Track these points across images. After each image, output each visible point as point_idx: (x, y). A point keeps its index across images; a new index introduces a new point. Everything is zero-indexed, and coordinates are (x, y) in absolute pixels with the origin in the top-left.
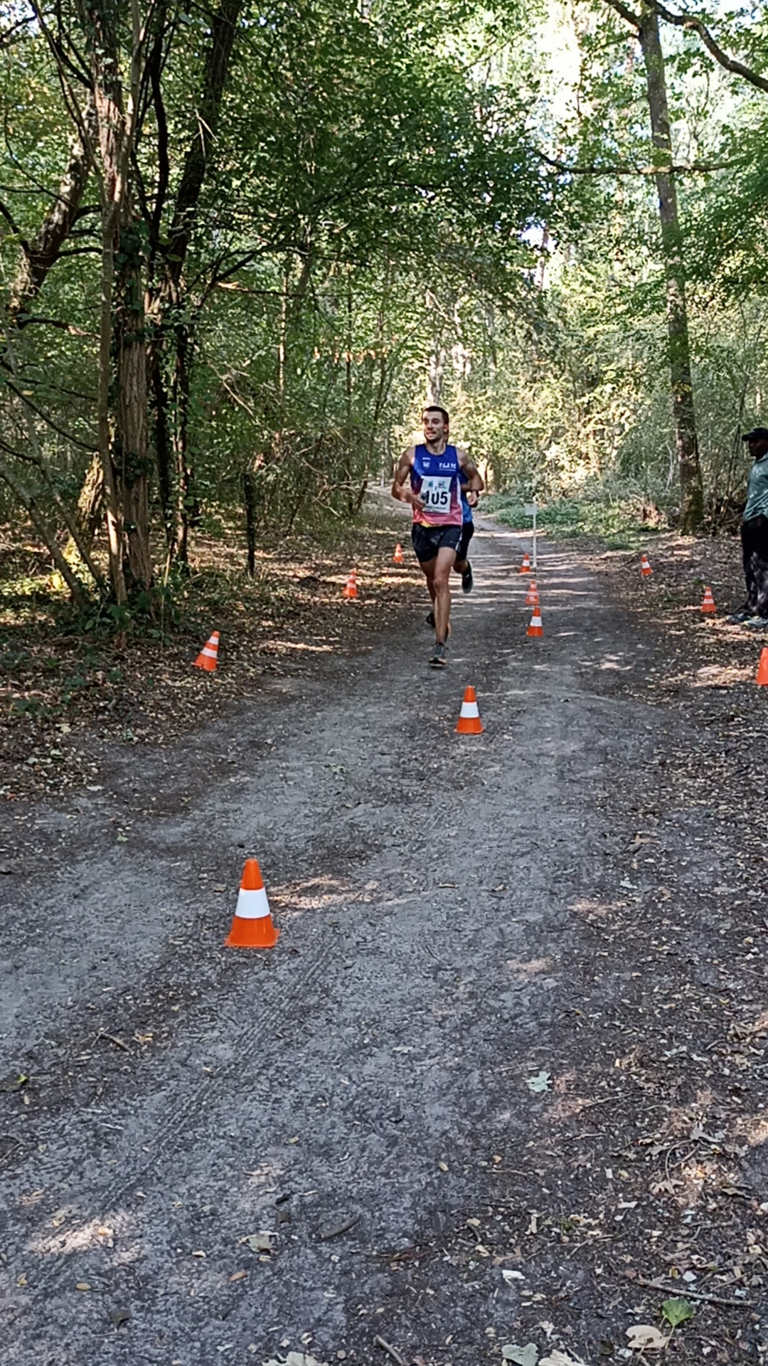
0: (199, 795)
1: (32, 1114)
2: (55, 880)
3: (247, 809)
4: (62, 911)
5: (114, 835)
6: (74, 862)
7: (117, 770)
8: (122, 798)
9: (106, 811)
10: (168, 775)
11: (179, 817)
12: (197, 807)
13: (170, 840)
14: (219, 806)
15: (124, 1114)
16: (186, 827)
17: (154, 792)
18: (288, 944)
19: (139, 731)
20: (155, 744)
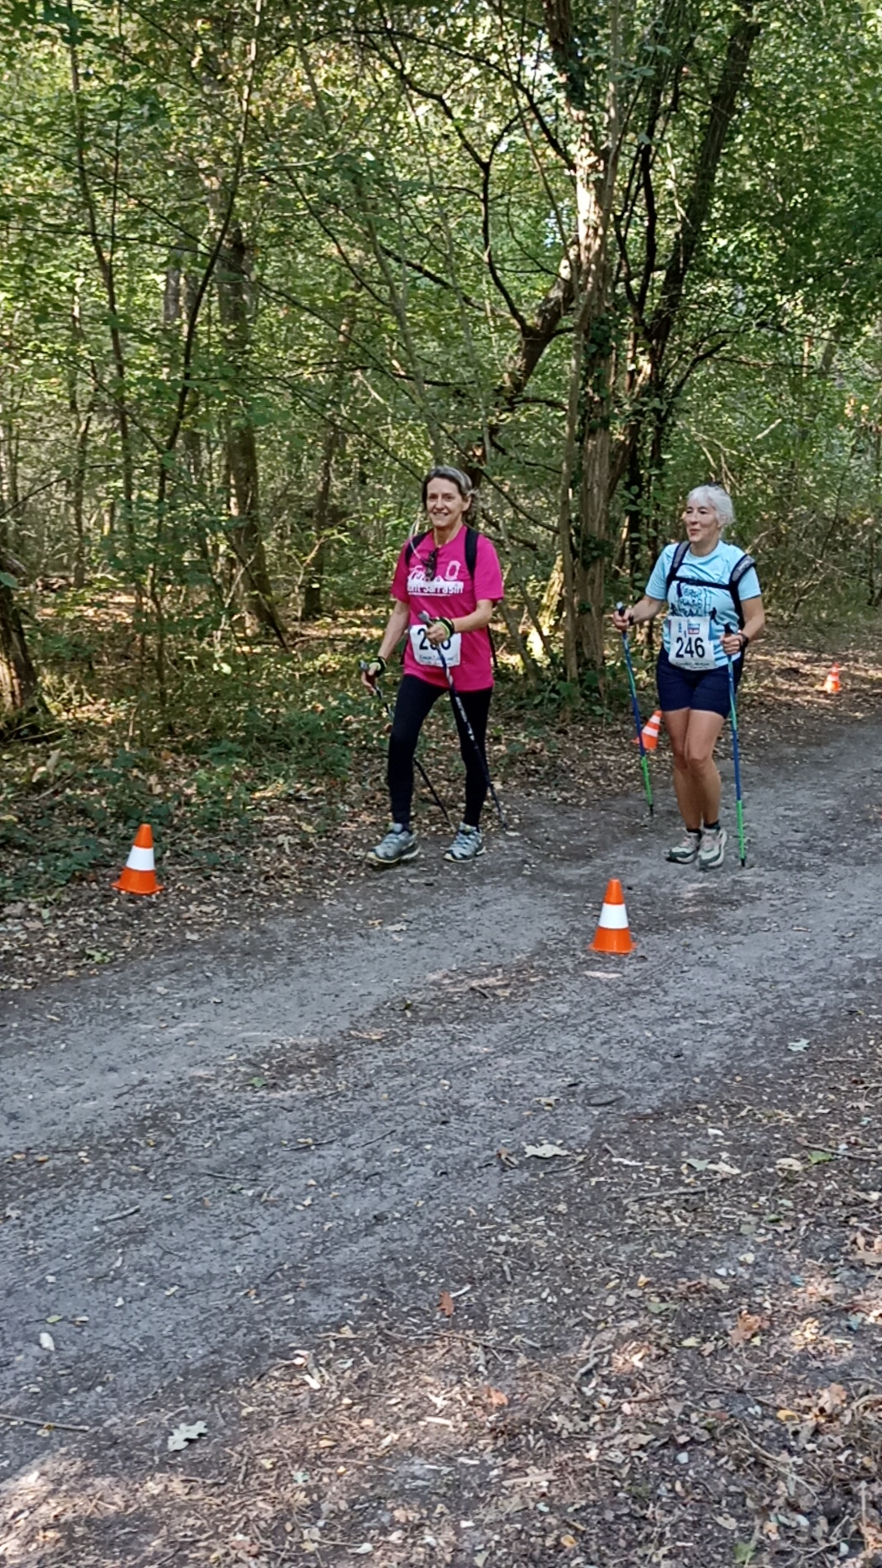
0: (605, 849)
1: (410, 1022)
2: (462, 893)
3: (644, 861)
4: (464, 914)
5: (521, 869)
6: (482, 884)
7: (536, 823)
8: (534, 843)
9: (519, 852)
10: (581, 830)
11: (581, 863)
12: (600, 857)
13: (567, 878)
14: (621, 858)
15: (475, 1031)
16: (586, 870)
17: (564, 842)
18: (640, 953)
19: (564, 794)
20: (577, 805)
